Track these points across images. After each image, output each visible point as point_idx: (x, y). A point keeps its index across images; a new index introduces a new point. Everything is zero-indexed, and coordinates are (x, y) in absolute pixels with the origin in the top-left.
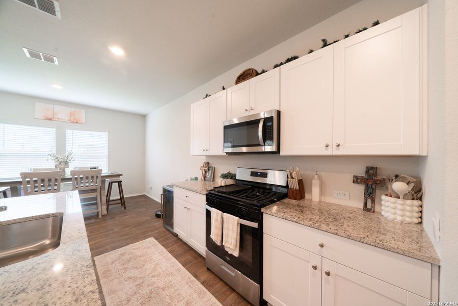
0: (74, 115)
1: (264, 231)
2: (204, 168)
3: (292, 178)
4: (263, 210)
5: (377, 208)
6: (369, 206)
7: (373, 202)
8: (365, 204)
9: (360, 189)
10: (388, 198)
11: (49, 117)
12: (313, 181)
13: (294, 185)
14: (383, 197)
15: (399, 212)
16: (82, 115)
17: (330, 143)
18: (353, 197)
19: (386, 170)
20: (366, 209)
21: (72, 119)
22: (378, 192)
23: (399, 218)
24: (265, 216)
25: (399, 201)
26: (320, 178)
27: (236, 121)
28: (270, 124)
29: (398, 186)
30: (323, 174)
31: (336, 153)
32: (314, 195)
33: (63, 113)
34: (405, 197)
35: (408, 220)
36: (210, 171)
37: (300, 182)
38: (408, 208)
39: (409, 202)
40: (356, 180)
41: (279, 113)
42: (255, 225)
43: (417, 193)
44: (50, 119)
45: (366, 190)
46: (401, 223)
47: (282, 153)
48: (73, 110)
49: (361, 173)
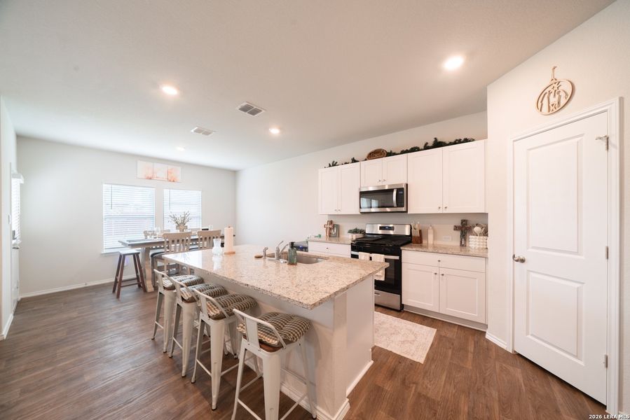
0: (171, 173)
1: (403, 261)
2: (328, 226)
3: (415, 229)
4: (402, 248)
5: (467, 245)
6: (463, 243)
7: (465, 240)
8: (461, 242)
9: (458, 233)
10: (473, 237)
11: (150, 176)
12: (429, 231)
13: (416, 234)
14: (471, 237)
15: (478, 243)
16: (178, 172)
17: (441, 206)
18: (453, 239)
19: (472, 221)
20: (462, 245)
21: (169, 178)
22: (468, 234)
23: (478, 246)
24: (403, 251)
25: (477, 237)
26: (433, 228)
27: (371, 189)
28: (401, 193)
29: (477, 229)
30: (434, 225)
31: (445, 212)
32: (430, 239)
33: (161, 171)
34: (480, 235)
35: (482, 247)
36: (335, 228)
37: (420, 231)
38: (482, 241)
39: (482, 237)
40: (456, 228)
41: (407, 185)
42: (397, 258)
43: (485, 233)
44: (151, 179)
45: (461, 234)
46: (479, 249)
47: (409, 213)
48: (170, 167)
49: (458, 223)
